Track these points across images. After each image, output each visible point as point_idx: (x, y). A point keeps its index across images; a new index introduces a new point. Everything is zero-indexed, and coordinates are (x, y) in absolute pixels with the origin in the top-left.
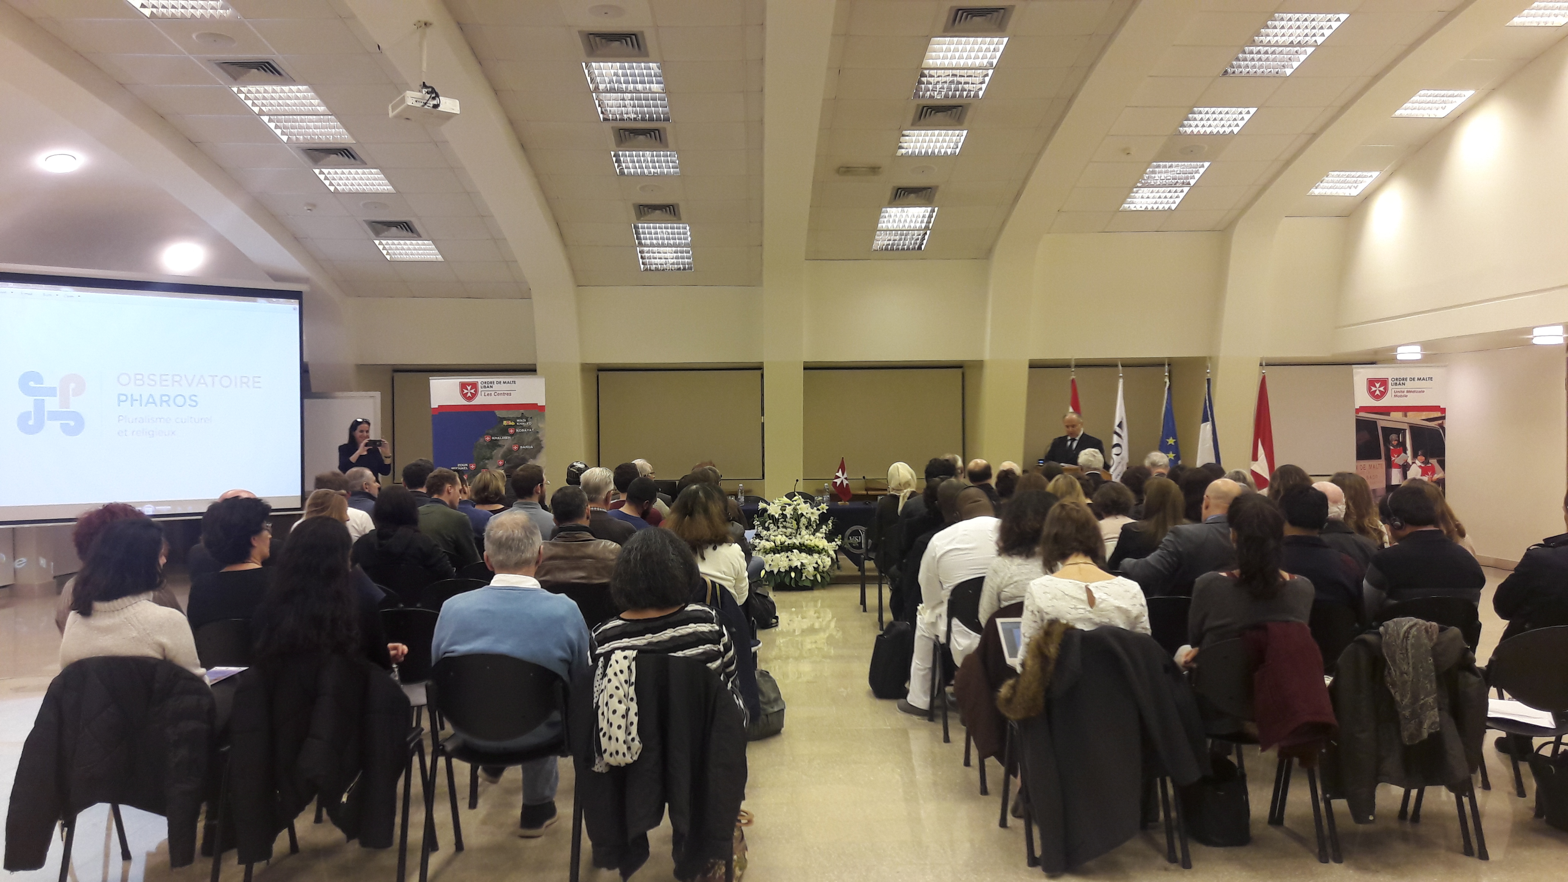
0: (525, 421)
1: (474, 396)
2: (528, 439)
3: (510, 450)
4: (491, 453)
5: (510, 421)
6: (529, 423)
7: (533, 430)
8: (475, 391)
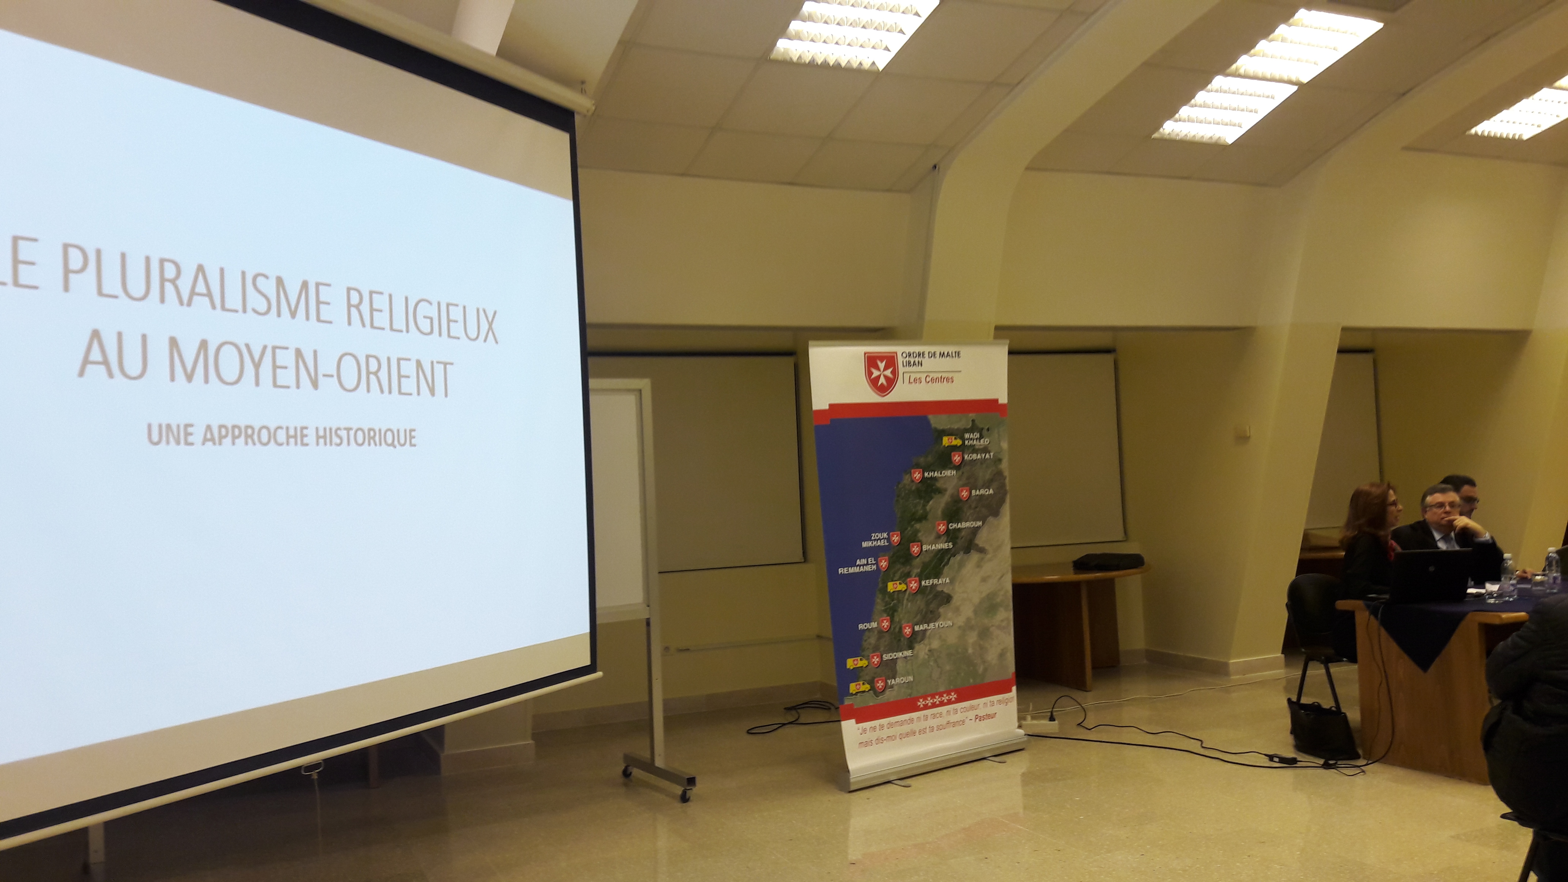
0: (978, 435)
1: (891, 382)
2: (985, 474)
3: (956, 500)
4: (924, 506)
5: (953, 438)
6: (984, 442)
7: (992, 454)
8: (893, 373)
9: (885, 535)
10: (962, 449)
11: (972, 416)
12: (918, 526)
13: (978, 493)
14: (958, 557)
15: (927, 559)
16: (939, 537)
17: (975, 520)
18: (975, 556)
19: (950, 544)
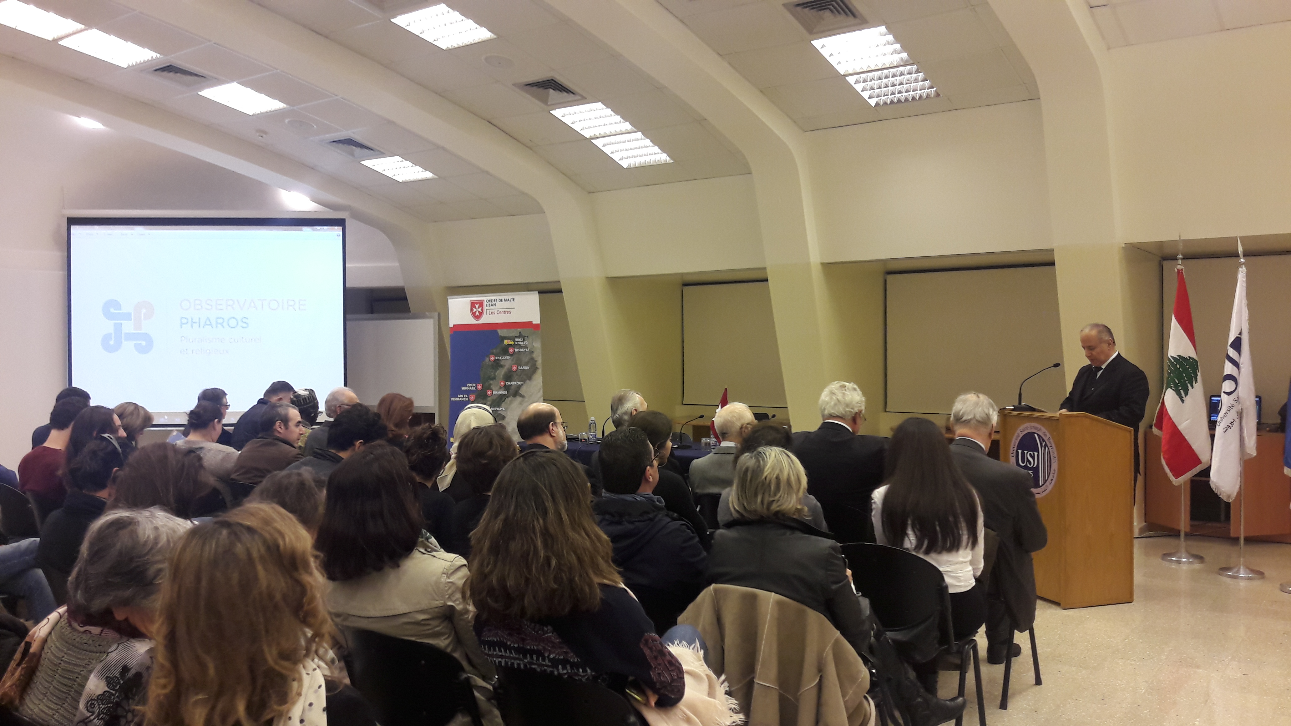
0: (522, 340)
1: (481, 314)
2: (525, 359)
3: (510, 371)
4: (495, 373)
5: (510, 341)
6: (526, 343)
7: (529, 349)
8: (482, 310)
9: (474, 385)
10: (513, 346)
11: (519, 330)
12: (491, 382)
13: (522, 368)
14: (510, 399)
15: (495, 398)
16: (501, 388)
17: (520, 381)
18: (519, 399)
19: (506, 392)
